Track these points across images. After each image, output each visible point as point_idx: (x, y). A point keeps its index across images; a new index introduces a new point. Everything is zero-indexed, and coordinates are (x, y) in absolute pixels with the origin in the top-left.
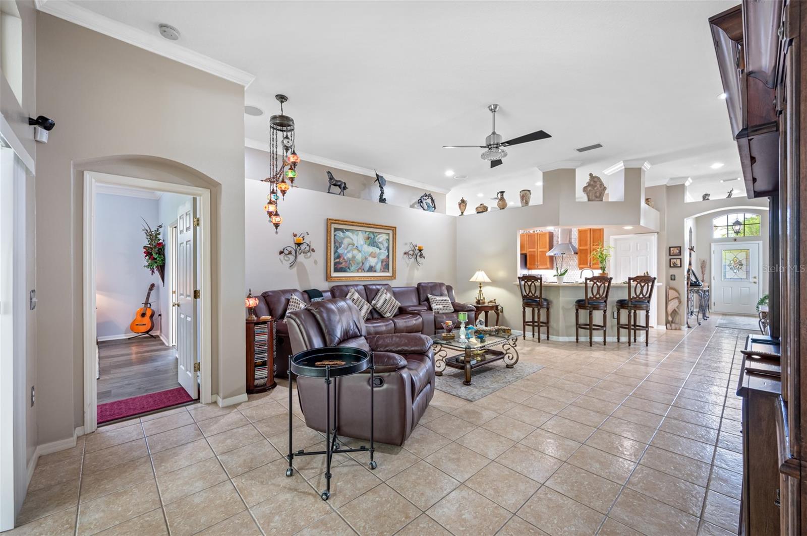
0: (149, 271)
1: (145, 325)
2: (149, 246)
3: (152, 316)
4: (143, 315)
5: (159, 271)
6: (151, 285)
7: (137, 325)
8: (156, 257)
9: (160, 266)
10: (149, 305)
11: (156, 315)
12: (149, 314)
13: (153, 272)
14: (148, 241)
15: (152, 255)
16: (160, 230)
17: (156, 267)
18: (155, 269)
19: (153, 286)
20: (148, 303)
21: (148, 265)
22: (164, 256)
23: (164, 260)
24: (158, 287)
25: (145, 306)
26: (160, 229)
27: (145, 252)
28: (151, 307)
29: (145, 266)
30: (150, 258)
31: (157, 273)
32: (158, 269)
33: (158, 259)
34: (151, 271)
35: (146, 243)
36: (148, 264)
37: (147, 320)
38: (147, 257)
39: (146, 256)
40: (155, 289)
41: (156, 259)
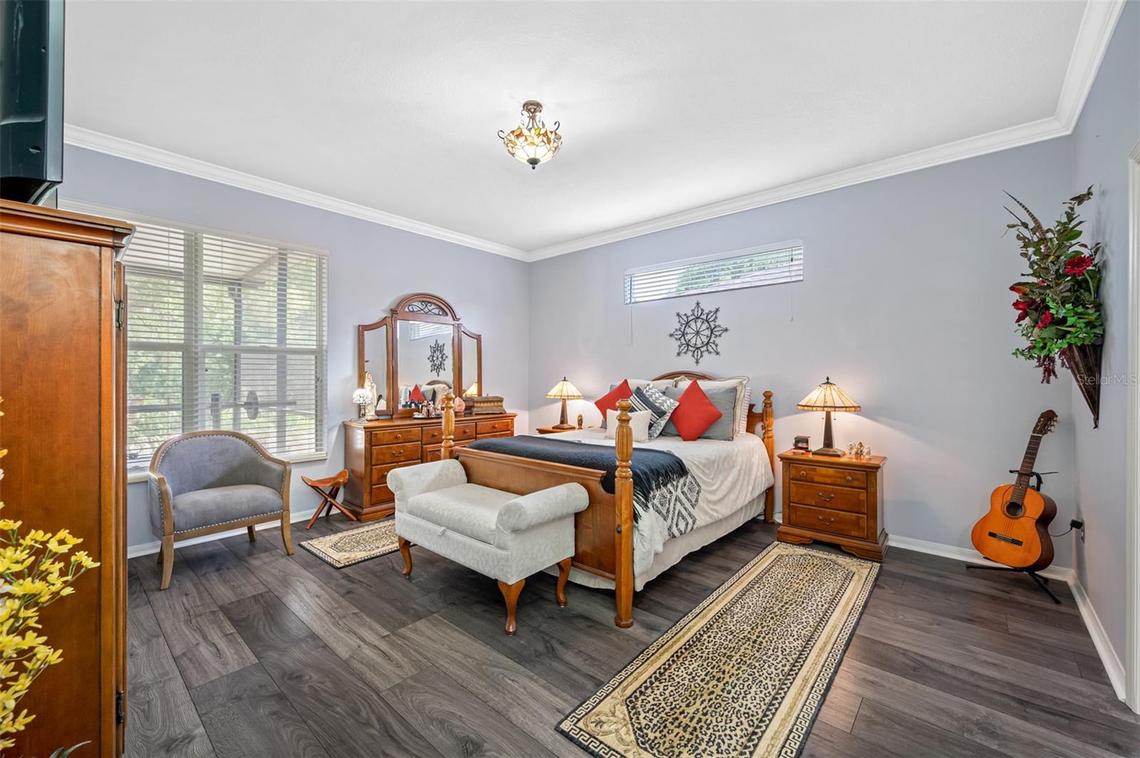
0: (1032, 369)
1: (1019, 543)
2: (1035, 280)
3: (1046, 519)
4: (1014, 508)
5: (1075, 369)
6: (1043, 415)
7: (992, 534)
8: (1062, 313)
9: (1082, 349)
10: (1033, 482)
11: (1060, 524)
12: (1033, 508)
13: (1049, 372)
14: (1031, 267)
15: (1048, 308)
16: (1082, 211)
17: (1063, 353)
18: (1058, 362)
19: (1047, 419)
20: (1032, 474)
21: (1030, 348)
22: (1099, 306)
23: (1098, 325)
24: (1071, 426)
25: (1019, 482)
26: (1078, 209)
27: (1016, 305)
28: (1043, 490)
29: (1018, 352)
30: (1036, 324)
31: (1063, 372)
32: (1071, 359)
33: (1071, 321)
34: (1041, 369)
35: (1021, 270)
36: (1028, 344)
37: (1025, 527)
38: (1027, 321)
39: (1021, 318)
40: (1056, 428)
41: (1063, 321)
